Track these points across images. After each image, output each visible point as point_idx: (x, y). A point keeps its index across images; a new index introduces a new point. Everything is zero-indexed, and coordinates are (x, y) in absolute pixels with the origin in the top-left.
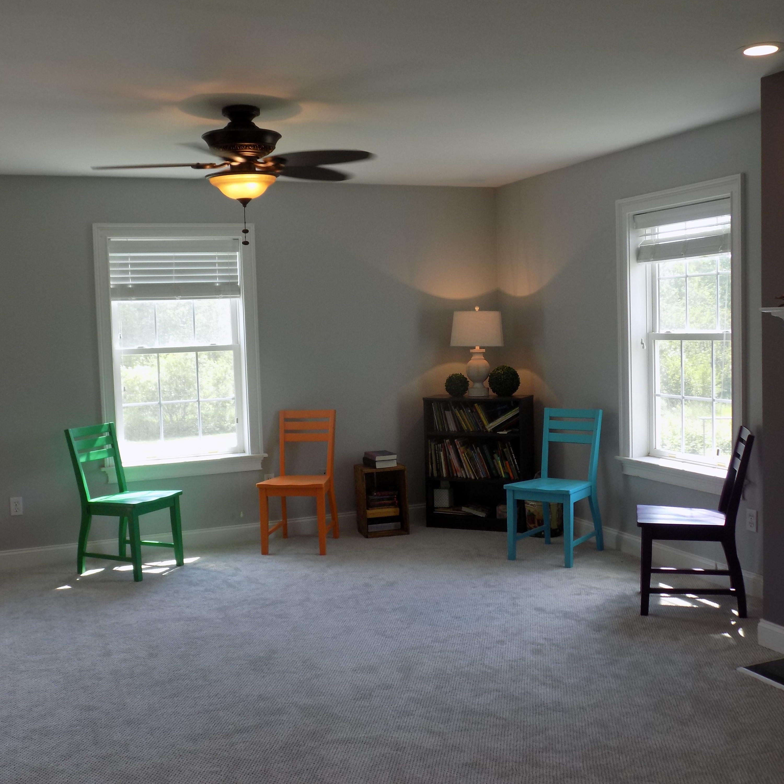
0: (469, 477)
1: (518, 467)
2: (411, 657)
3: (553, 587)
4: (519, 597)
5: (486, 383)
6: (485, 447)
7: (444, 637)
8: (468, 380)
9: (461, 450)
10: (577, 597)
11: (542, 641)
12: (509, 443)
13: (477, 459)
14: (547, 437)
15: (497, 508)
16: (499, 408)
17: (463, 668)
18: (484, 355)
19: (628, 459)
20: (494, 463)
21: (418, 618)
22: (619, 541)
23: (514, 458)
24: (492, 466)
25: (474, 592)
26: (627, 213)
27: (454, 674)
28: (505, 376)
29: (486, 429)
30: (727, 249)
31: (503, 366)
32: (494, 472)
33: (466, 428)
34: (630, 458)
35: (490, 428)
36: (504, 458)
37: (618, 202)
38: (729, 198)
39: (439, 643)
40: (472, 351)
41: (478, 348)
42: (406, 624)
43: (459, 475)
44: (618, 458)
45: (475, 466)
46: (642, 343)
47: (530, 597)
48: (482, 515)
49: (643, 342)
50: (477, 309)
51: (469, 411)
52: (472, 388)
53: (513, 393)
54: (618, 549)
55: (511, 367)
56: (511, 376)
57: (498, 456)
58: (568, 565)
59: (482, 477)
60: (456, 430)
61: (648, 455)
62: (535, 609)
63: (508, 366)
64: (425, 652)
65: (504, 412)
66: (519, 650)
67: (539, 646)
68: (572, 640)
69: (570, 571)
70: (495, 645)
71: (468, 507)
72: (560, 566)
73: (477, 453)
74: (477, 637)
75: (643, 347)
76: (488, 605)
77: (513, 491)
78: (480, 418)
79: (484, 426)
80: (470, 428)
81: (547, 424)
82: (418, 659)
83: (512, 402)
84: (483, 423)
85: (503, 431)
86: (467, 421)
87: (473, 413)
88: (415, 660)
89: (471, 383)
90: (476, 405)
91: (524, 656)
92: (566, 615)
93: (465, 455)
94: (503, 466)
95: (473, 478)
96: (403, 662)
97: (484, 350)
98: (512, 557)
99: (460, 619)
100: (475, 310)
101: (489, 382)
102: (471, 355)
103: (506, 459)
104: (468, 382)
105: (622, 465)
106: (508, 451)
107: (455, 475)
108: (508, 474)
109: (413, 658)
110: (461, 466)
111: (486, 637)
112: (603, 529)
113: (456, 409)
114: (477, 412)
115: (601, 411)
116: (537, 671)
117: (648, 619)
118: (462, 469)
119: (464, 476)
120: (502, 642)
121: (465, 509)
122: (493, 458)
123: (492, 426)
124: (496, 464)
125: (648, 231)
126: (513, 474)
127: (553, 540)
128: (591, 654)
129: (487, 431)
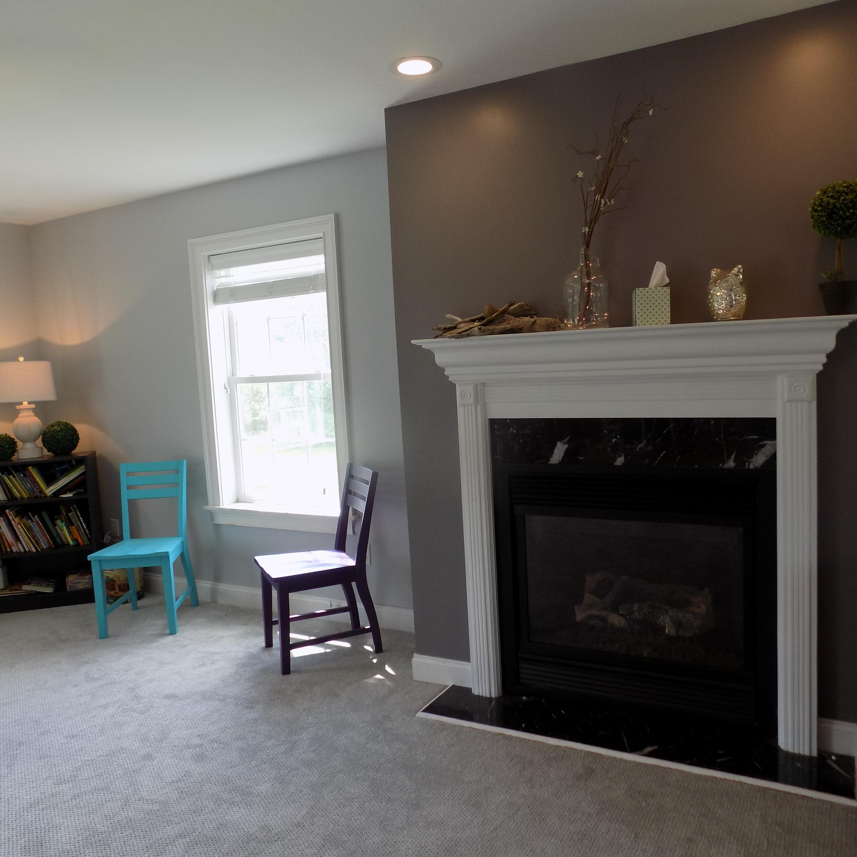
0: (27, 550)
1: (87, 531)
2: (34, 822)
3: (170, 663)
4: (138, 686)
5: (39, 442)
6: (44, 514)
7: (69, 773)
8: (15, 441)
9: (15, 521)
10: (203, 669)
11: (197, 741)
12: (75, 506)
13: (36, 529)
14: (125, 495)
15: (67, 579)
16: (57, 469)
17: (117, 814)
18: (34, 410)
19: (220, 508)
20: (56, 530)
21: (18, 752)
22: (214, 593)
23: (82, 522)
24: (55, 534)
25: (79, 693)
26: (202, 254)
27: (110, 830)
28: (62, 433)
29: (44, 493)
30: (319, 289)
31: (58, 422)
32: (58, 540)
33: (19, 496)
34: (221, 507)
35: (50, 492)
36: (69, 523)
37: (190, 241)
38: (322, 238)
39: (67, 785)
40: (18, 407)
41: (25, 403)
42: (6, 767)
43: (14, 549)
44: (209, 507)
45: (34, 537)
46: (225, 388)
47: (151, 682)
48: (49, 590)
49: (227, 387)
50: (21, 359)
51: (22, 475)
52: (22, 449)
53: (73, 450)
54: (214, 601)
55: (68, 422)
56: (69, 432)
57: (62, 522)
58: (173, 632)
59: (45, 547)
60: (6, 499)
61: (238, 501)
62: (165, 697)
63: (64, 421)
64: (52, 806)
65: (65, 472)
66: (176, 761)
67: (198, 749)
68: (230, 728)
69: (178, 638)
70: (142, 763)
71: (29, 584)
72: (163, 635)
73: (35, 523)
74: (114, 759)
75: (227, 392)
76: (105, 707)
77: (100, 561)
78: (36, 482)
79: (41, 491)
80: (24, 494)
81: (124, 481)
82: (46, 822)
83: (73, 461)
84: (40, 487)
85: (65, 493)
86: (19, 487)
87: (27, 478)
88: (42, 826)
89: (19, 444)
90: (30, 468)
91: (187, 769)
92: (205, 697)
93: (21, 526)
94: (70, 533)
95: (34, 550)
96: (27, 835)
97: (33, 406)
98: (104, 635)
99: (78, 737)
100: (19, 360)
101: (42, 440)
102: (18, 412)
103: (72, 525)
104: (16, 442)
105: (211, 515)
106: (75, 515)
107: (9, 550)
108: (76, 540)
109: (38, 823)
110: (17, 538)
111: (126, 755)
112: (197, 584)
113: (4, 475)
114: (31, 475)
115: (185, 461)
116: (215, 787)
117: (291, 677)
118: (18, 542)
119: (22, 550)
120: (148, 757)
121: (27, 588)
122: (55, 525)
123: (53, 490)
124: (59, 531)
125: (223, 272)
126: (82, 540)
127: (140, 603)
128: (263, 742)
129: (46, 496)
